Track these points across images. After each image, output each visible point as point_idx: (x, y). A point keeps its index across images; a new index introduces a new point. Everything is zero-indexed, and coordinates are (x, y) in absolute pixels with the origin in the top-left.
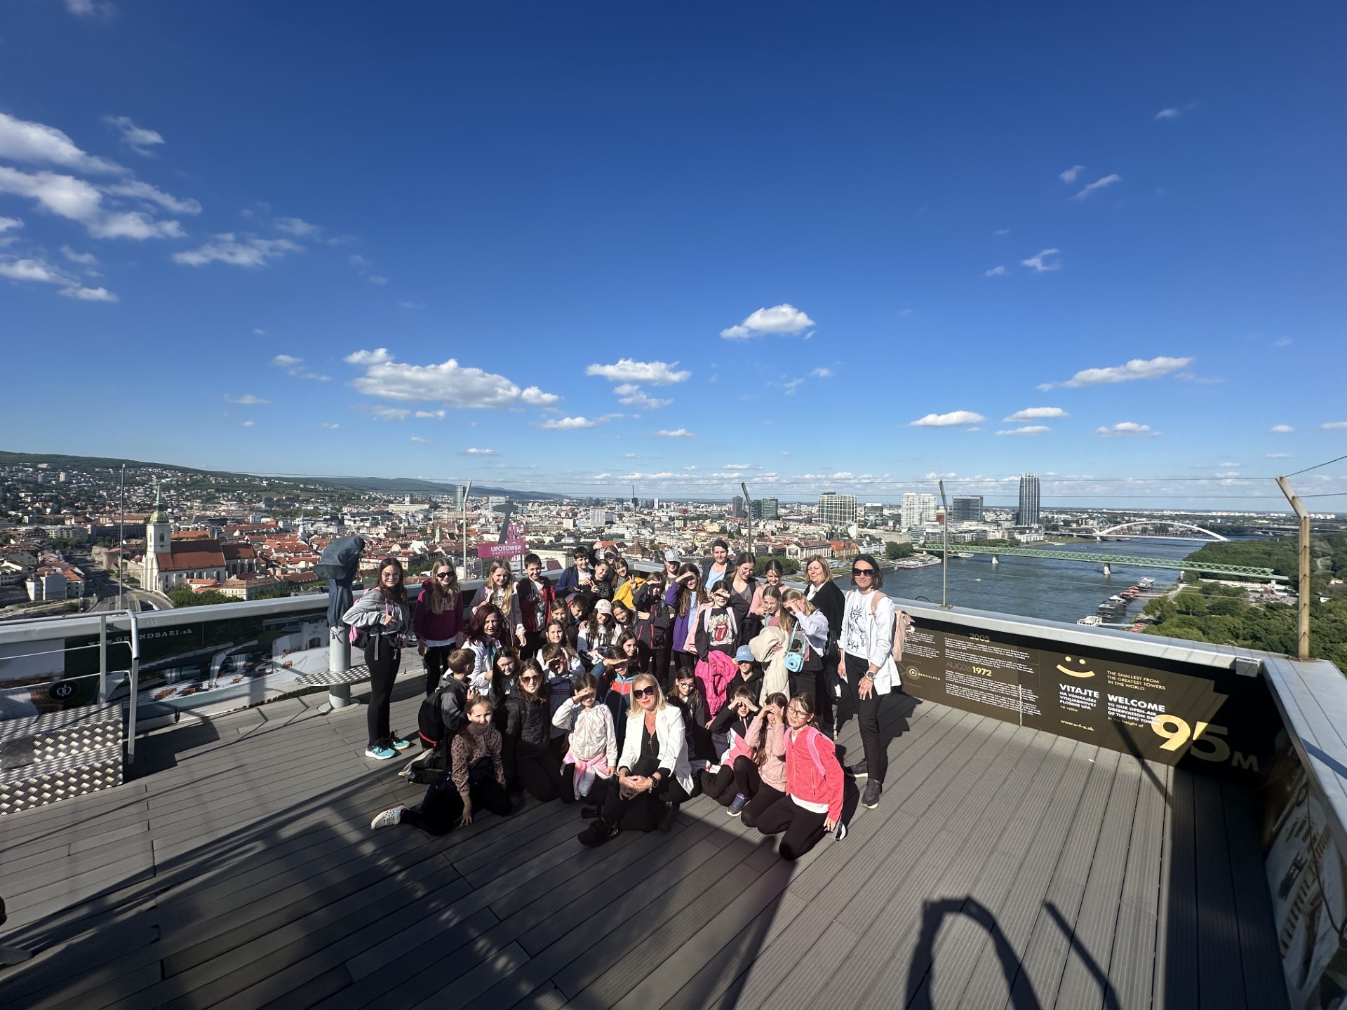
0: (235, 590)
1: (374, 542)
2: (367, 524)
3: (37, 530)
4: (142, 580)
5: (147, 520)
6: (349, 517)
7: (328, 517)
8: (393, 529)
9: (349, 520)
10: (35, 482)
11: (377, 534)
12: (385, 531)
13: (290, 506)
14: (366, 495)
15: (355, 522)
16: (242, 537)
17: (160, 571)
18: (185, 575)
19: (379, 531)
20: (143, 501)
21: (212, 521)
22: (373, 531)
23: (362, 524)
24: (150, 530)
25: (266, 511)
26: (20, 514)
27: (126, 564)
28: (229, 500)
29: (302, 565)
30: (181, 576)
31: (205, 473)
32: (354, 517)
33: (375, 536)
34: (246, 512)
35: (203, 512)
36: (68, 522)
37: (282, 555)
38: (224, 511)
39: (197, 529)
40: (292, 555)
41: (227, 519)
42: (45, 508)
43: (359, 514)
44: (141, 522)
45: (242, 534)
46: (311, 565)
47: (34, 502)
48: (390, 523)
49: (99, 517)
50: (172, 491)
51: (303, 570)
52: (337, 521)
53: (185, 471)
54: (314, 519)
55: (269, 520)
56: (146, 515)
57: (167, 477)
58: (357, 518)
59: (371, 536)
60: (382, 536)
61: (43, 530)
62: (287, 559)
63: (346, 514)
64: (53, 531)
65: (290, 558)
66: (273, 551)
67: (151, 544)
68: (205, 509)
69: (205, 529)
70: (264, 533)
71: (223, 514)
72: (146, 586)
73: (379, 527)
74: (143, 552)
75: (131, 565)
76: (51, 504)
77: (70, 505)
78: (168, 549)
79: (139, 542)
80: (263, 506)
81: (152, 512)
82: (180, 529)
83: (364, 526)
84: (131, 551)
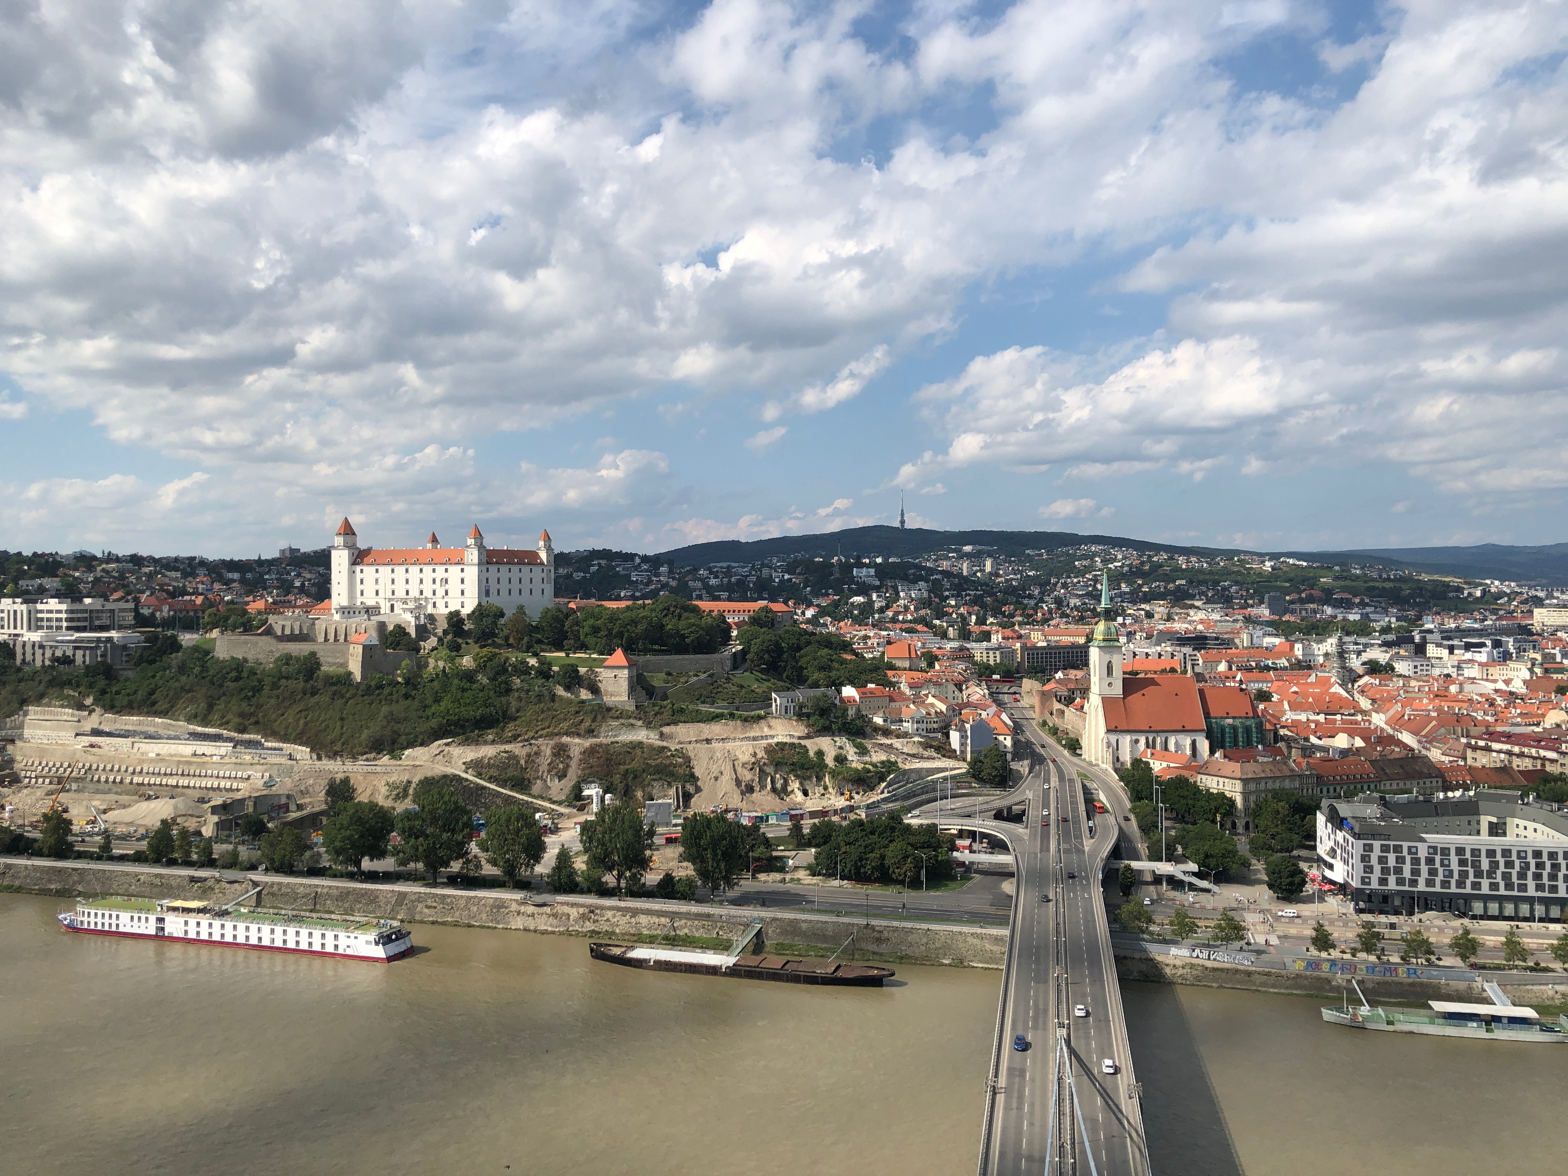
0: (1221, 780)
1: (1499, 701)
2: (1482, 656)
3: (962, 649)
4: (1084, 743)
5: (1089, 639)
6: (1437, 637)
7: (1391, 637)
8: (1546, 671)
9: (1438, 645)
10: (960, 575)
11: (1507, 682)
12: (1527, 675)
13: (1315, 612)
14: (1477, 585)
15: (1451, 649)
16: (1230, 674)
17: (1109, 731)
18: (1143, 740)
19: (1511, 674)
20: (1085, 604)
21: (1182, 640)
22: (1496, 672)
23: (1468, 655)
24: (1094, 654)
25: (1270, 624)
26: (945, 624)
27: (1063, 712)
28: (1209, 601)
29: (1341, 741)
30: (1137, 741)
31: (1173, 550)
32: (1449, 638)
33: (1501, 686)
34: (1238, 625)
35: (1169, 625)
36: (994, 638)
37: (1303, 717)
38: (1202, 622)
39: (1160, 655)
40: (1321, 718)
41: (1206, 638)
42: (970, 614)
43: (1461, 632)
44: (1082, 640)
45: (1230, 668)
46: (1359, 743)
47: (957, 606)
48: (1538, 657)
49: (1030, 630)
50: (1123, 585)
51: (1345, 753)
52: (1411, 647)
53: (1141, 546)
54: (1363, 640)
55: (1277, 641)
56: (1087, 628)
57: (1115, 560)
58: (1456, 642)
59: (1491, 686)
60: (1518, 686)
61: (968, 649)
62: (1313, 726)
63: (1430, 631)
64: (978, 650)
65: (1317, 723)
66: (1286, 706)
67: (1095, 680)
68: (1169, 618)
69: (1173, 656)
70: (1268, 668)
71: (1200, 627)
72: (1090, 756)
73: (1512, 664)
74: (1085, 692)
75: (1070, 712)
76: (976, 608)
77: (997, 612)
78: (1117, 690)
79: (1079, 674)
80: (1267, 612)
81: (1096, 624)
82: (1135, 655)
83: (1471, 661)
84: (1069, 690)
